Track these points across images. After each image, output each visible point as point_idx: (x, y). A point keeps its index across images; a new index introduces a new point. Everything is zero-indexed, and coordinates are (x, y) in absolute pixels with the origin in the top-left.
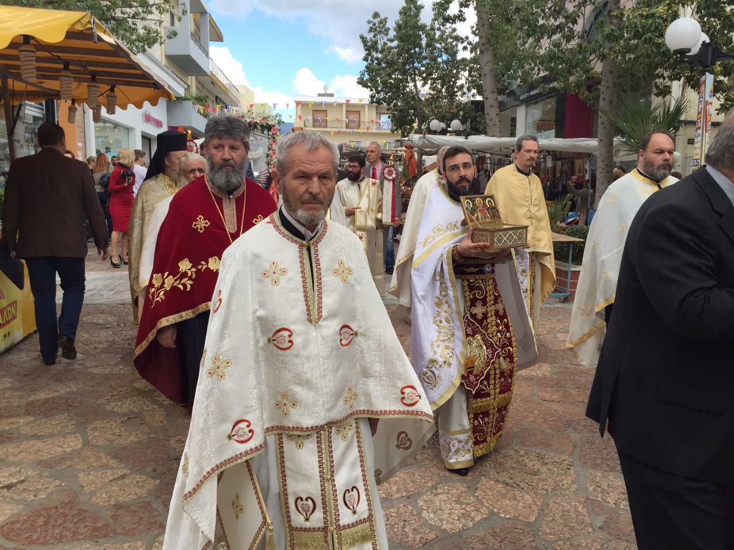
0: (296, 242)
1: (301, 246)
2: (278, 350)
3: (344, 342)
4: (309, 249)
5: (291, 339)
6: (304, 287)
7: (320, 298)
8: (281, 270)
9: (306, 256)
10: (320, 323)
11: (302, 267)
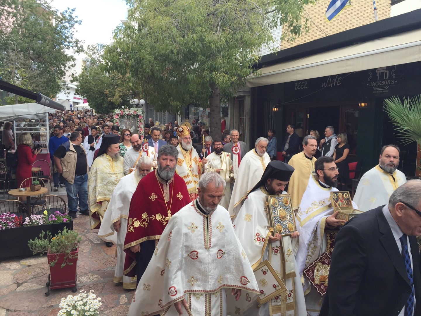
0: (202, 215)
1: (204, 217)
2: (192, 259)
3: (219, 257)
4: (207, 218)
5: (197, 255)
6: (204, 234)
7: (211, 239)
8: (195, 226)
9: (206, 221)
10: (210, 249)
11: (204, 226)
